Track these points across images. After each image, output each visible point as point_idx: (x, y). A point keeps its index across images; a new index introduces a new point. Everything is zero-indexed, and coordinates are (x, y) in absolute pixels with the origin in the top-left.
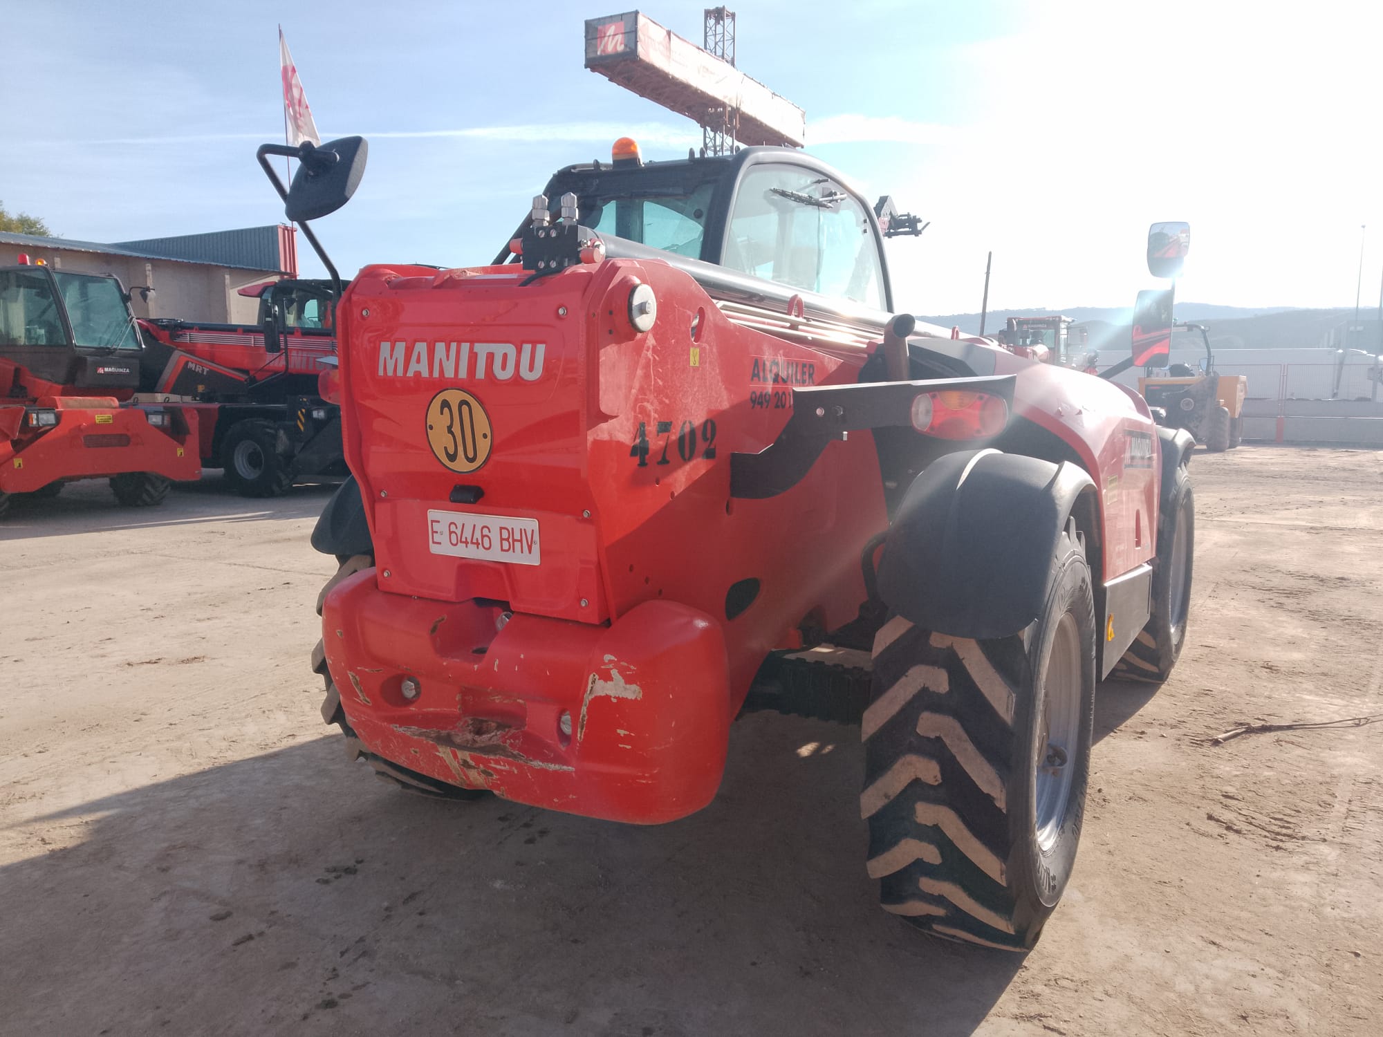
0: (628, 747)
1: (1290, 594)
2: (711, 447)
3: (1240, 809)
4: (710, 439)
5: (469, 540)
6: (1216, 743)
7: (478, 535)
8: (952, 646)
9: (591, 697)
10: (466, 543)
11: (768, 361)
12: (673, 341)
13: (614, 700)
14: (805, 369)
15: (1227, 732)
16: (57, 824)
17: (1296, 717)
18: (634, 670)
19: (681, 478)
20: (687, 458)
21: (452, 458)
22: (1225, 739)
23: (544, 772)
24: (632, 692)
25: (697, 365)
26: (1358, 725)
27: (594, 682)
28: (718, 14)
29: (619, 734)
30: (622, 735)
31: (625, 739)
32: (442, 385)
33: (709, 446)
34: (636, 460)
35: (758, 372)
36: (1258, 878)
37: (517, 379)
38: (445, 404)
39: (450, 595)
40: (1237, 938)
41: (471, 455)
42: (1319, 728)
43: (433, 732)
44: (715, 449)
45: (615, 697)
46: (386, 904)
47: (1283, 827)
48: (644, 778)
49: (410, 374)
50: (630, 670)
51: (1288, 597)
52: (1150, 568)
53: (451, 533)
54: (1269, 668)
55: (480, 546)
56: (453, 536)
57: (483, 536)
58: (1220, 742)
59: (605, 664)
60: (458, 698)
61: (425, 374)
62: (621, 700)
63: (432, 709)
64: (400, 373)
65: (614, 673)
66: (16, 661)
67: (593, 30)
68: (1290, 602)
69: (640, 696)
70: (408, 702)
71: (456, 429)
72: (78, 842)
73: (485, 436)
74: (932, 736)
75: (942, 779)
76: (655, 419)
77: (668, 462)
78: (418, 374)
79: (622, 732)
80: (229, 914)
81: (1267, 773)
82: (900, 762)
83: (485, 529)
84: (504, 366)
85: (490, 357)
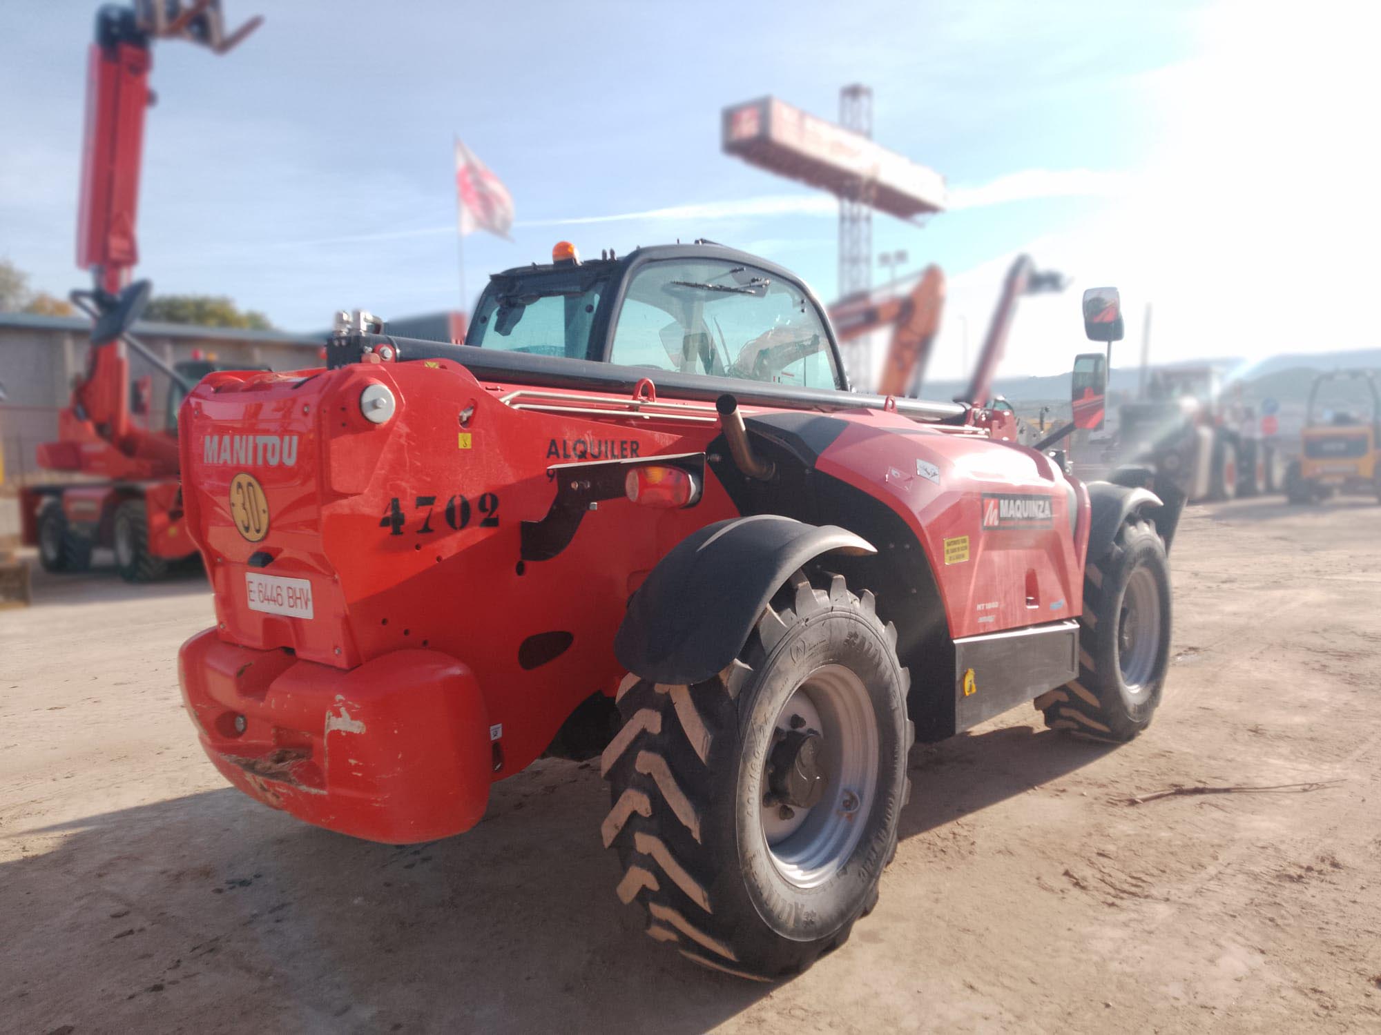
0: (360, 775)
1: (1344, 656)
2: (491, 517)
3: (1104, 867)
4: (490, 510)
5: (270, 598)
6: (1133, 803)
7: (275, 595)
8: (669, 692)
9: (329, 730)
10: (268, 600)
11: (570, 440)
12: (434, 428)
13: (344, 734)
14: (625, 446)
15: (1155, 792)
16: (41, 836)
17: (1246, 781)
18: (358, 709)
19: (451, 545)
20: (458, 526)
22: (1145, 800)
23: (308, 795)
24: (357, 727)
25: (469, 447)
26: (1305, 790)
27: (329, 718)
28: (853, 92)
29: (351, 764)
30: (353, 764)
31: (356, 768)
32: (239, 469)
33: (489, 516)
34: (389, 529)
35: (556, 450)
36: (1070, 932)
37: (281, 465)
38: (240, 486)
39: (259, 644)
40: (999, 984)
41: (258, 527)
42: (1258, 792)
43: (244, 760)
44: (497, 518)
45: (344, 731)
46: (255, 912)
47: (1136, 886)
48: (377, 802)
49: (221, 462)
50: (354, 708)
51: (1340, 659)
52: (1077, 626)
53: (260, 592)
54: (1256, 731)
55: (277, 603)
56: (261, 594)
57: (278, 595)
58: (1137, 802)
59: (337, 703)
60: (273, 731)
61: (229, 462)
62: (350, 734)
63: (255, 741)
64: (215, 462)
65: (343, 710)
66: (95, 702)
67: (730, 117)
68: (1336, 665)
69: (364, 731)
70: (240, 734)
71: (248, 506)
72: (51, 850)
73: (264, 511)
74: (645, 772)
75: (652, 811)
76: (411, 494)
77: (431, 531)
78: (225, 462)
79: (353, 762)
80: (127, 913)
81: (1165, 834)
82: (623, 796)
83: (279, 589)
84: (273, 454)
85: (265, 447)
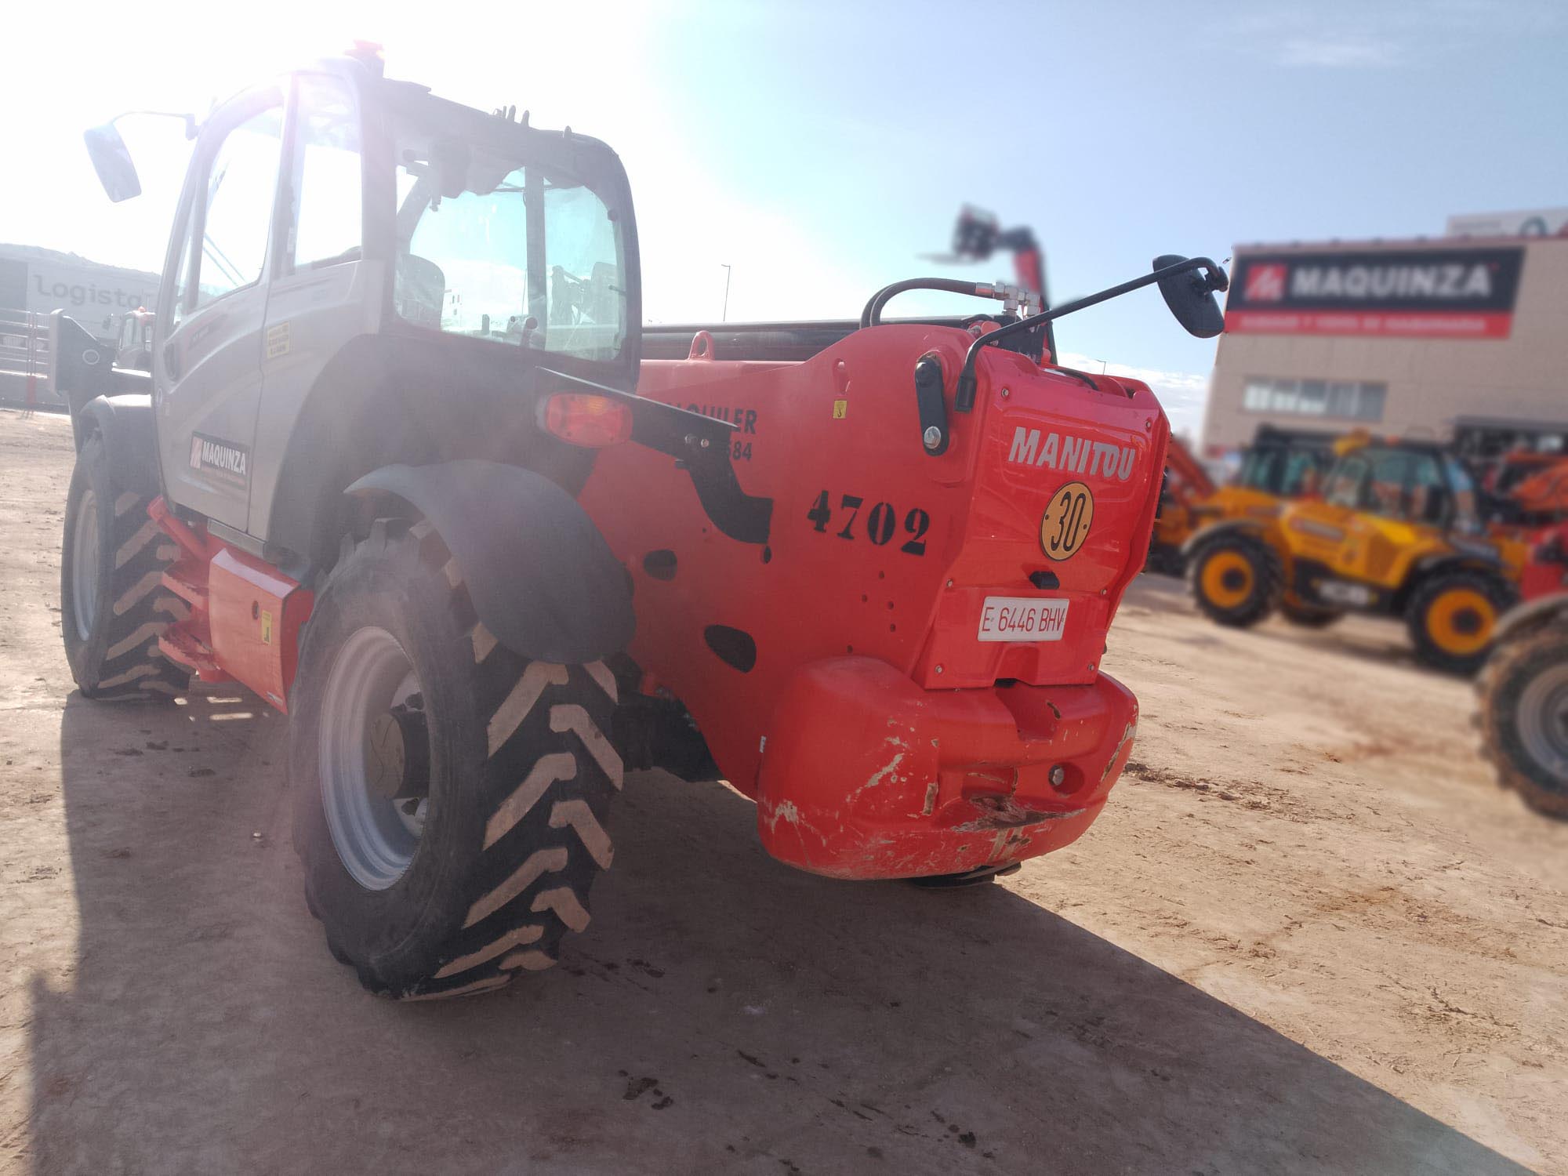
5: (1016, 625)
7: (1025, 619)
10: (1013, 627)
21: (1054, 546)
32: (1068, 478)
37: (1116, 478)
38: (1068, 496)
41: (1069, 544)
49: (1040, 463)
53: (1002, 618)
55: (1024, 628)
56: (1004, 621)
57: (1029, 618)
61: (1052, 465)
64: (1030, 462)
71: (1067, 521)
73: (1085, 527)
78: (1046, 464)
83: (1033, 612)
84: (1110, 467)
85: (1103, 455)
